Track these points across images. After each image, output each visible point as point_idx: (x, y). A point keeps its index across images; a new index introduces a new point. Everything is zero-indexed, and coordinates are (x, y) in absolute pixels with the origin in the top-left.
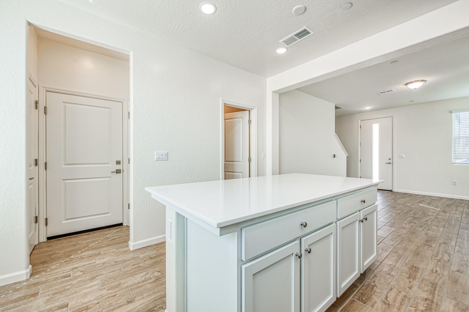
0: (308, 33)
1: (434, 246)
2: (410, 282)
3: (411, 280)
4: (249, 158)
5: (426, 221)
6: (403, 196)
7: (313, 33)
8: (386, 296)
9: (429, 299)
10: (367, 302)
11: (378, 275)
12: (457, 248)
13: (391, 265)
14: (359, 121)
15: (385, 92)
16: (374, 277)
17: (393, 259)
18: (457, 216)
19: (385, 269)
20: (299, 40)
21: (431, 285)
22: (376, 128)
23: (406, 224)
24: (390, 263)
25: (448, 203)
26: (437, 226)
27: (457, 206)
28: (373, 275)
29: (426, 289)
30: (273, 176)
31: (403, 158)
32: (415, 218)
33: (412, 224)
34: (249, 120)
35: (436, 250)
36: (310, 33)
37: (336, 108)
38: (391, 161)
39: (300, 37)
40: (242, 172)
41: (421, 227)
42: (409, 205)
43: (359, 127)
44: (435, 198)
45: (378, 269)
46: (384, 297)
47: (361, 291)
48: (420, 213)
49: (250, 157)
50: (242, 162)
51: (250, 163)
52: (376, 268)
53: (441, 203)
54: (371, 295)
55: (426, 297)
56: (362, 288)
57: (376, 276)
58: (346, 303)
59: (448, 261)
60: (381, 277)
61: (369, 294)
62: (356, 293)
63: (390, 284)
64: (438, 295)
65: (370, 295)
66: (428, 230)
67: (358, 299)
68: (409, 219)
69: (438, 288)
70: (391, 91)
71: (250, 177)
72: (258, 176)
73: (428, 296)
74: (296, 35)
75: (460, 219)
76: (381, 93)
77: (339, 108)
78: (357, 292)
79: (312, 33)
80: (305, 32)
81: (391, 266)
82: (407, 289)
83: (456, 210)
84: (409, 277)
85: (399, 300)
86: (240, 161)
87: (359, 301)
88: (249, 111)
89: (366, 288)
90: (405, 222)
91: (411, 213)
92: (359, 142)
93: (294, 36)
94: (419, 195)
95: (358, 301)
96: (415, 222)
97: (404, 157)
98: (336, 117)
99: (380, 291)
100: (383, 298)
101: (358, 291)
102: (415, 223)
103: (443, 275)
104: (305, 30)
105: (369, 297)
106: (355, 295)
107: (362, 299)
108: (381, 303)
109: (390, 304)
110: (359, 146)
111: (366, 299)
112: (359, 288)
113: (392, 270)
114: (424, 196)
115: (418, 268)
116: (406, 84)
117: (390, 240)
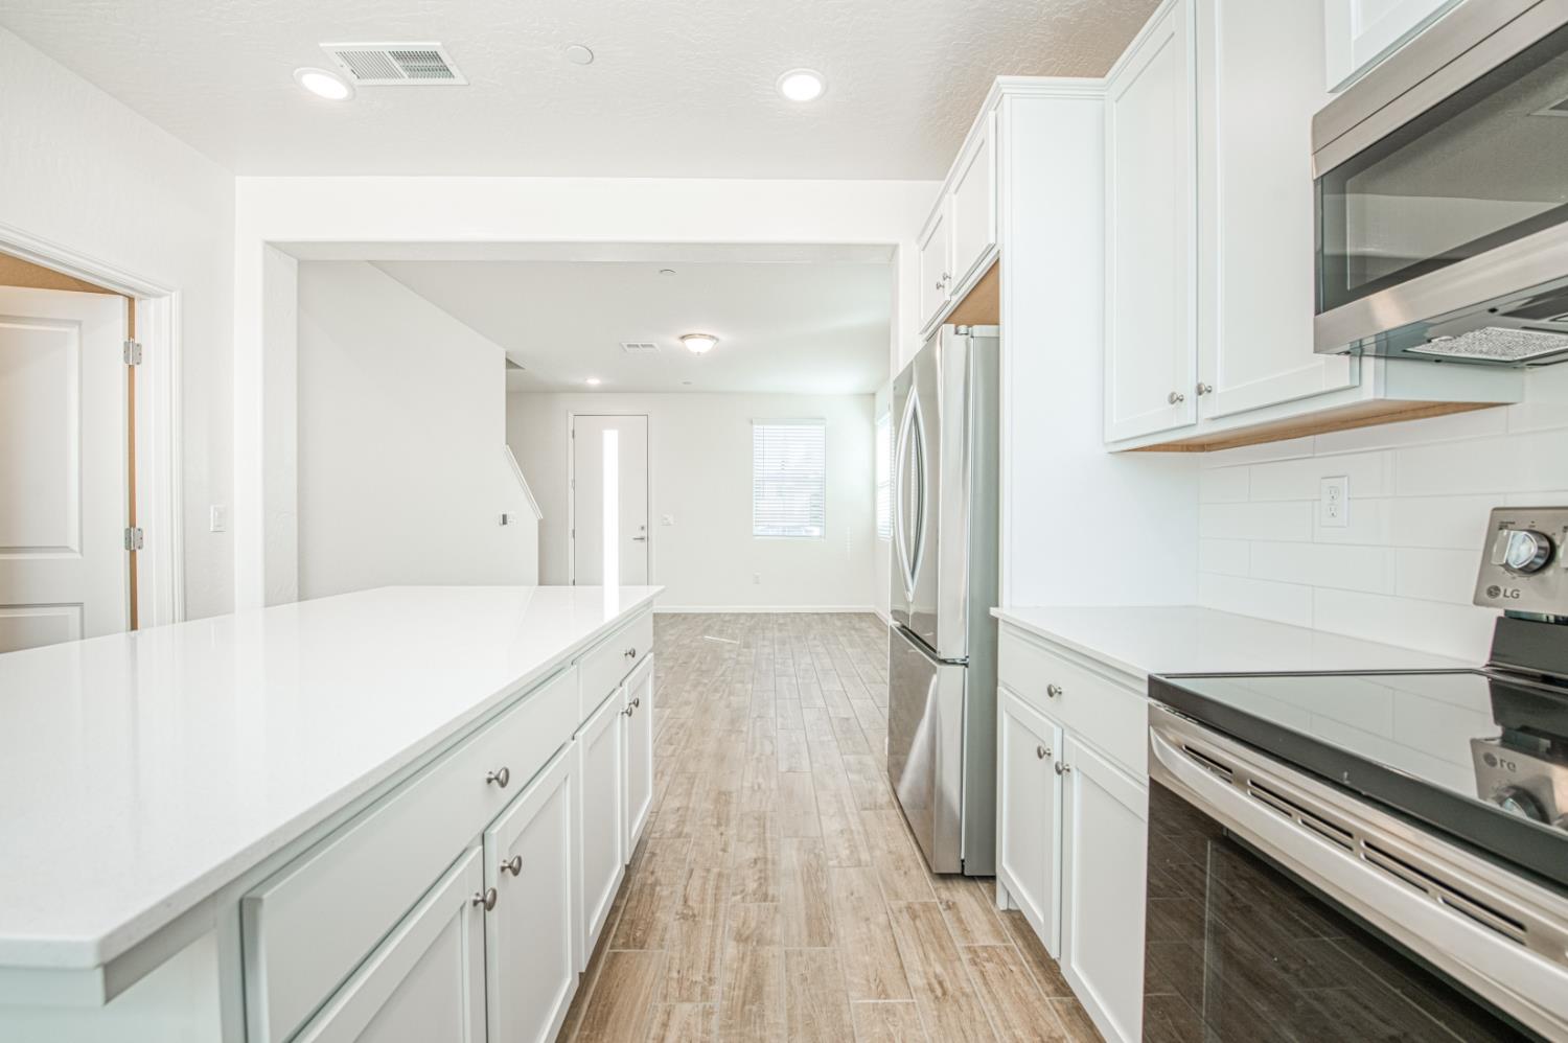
0: (445, 71)
1: (745, 729)
2: (722, 834)
3: (722, 829)
4: (128, 532)
5: (723, 675)
6: (672, 620)
7: (464, 82)
8: (685, 896)
9: (759, 859)
10: (648, 940)
11: (658, 851)
12: (780, 720)
13: (678, 809)
14: (571, 415)
15: (637, 346)
16: (650, 860)
17: (680, 790)
18: (767, 650)
19: (670, 826)
20: (406, 80)
21: (757, 822)
22: (611, 439)
23: (689, 692)
24: (676, 804)
25: (748, 624)
26: (742, 682)
27: (763, 629)
28: (647, 855)
29: (750, 836)
30: (268, 609)
31: (669, 524)
32: (703, 671)
33: (700, 688)
34: (127, 345)
35: (750, 740)
36: (451, 75)
37: (510, 364)
38: (644, 534)
39: (413, 72)
40: (80, 605)
41: (716, 690)
42: (687, 641)
43: (571, 434)
44: (727, 618)
45: (655, 832)
46: (681, 903)
47: (627, 917)
48: (708, 658)
49: (132, 524)
50: (81, 552)
51: (133, 554)
52: (650, 833)
53: (739, 626)
54: (653, 913)
55: (754, 855)
56: (630, 905)
57: (653, 854)
58: (597, 977)
59: (773, 754)
60: (666, 850)
61: (647, 915)
62: (618, 928)
63: (685, 860)
64: (772, 840)
65: (650, 915)
66: (730, 694)
67: (626, 945)
68: (692, 677)
69: (768, 824)
70: (651, 346)
71: (134, 626)
72: (186, 620)
73: (757, 852)
74: (400, 56)
75: (772, 657)
76: (629, 346)
77: (518, 367)
78: (619, 925)
79: (459, 79)
80: (433, 64)
81: (680, 812)
82: (720, 853)
83: (764, 639)
84: (719, 825)
85: (710, 891)
86: (66, 549)
87: (629, 948)
88: (131, 300)
89: (639, 901)
90: (687, 688)
91: (694, 661)
92: (571, 477)
93: (388, 54)
94: (700, 615)
95: (625, 951)
96: (706, 681)
97: (672, 523)
98: (508, 392)
99: (670, 889)
100: (679, 906)
101: (621, 920)
102: (706, 684)
103: (771, 790)
104: (435, 56)
105: (648, 923)
106: (615, 936)
107: (634, 939)
108: (677, 922)
109: (696, 912)
110: (571, 490)
111: (644, 933)
112: (622, 911)
113: (682, 822)
114: (709, 616)
115: (730, 793)
116: (683, 337)
117: (665, 744)
